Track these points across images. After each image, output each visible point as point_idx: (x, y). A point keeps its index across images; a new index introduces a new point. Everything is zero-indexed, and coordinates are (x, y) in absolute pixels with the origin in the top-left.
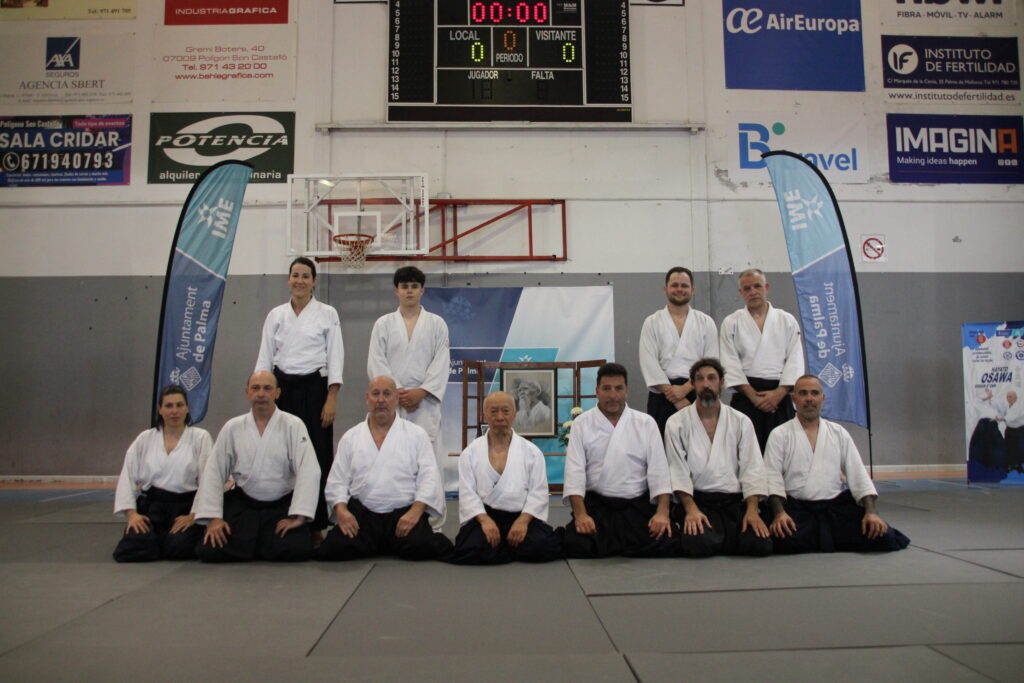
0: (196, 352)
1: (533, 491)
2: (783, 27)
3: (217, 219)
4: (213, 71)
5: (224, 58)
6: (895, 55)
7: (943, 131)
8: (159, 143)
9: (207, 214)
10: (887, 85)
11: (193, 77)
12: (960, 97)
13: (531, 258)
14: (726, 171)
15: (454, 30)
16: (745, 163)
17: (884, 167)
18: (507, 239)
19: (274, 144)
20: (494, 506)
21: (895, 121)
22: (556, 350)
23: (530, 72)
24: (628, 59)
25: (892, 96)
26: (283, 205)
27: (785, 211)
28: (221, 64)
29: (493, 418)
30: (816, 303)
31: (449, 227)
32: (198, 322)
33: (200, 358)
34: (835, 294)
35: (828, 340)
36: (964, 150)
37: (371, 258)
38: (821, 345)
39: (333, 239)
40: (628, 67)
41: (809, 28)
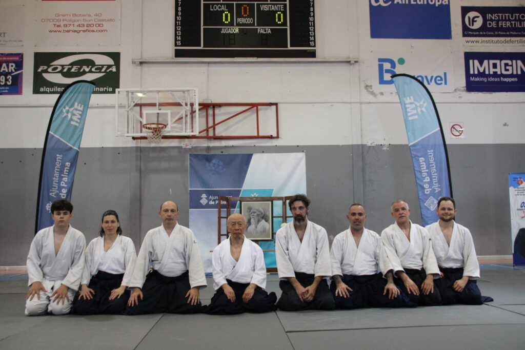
0: (62, 193)
1: (256, 271)
2: (404, 3)
3: (74, 115)
4: (71, 28)
5: (78, 21)
6: (469, 18)
7: (498, 62)
8: (40, 70)
9: (68, 112)
10: (464, 35)
11: (60, 31)
12: (506, 42)
13: (258, 137)
14: (371, 86)
15: (213, 5)
16: (382, 81)
17: (463, 83)
18: (244, 126)
19: (108, 71)
20: (233, 280)
21: (469, 56)
22: (272, 190)
23: (257, 29)
24: (314, 21)
25: (467, 42)
26: (113, 107)
27: (405, 109)
28: (76, 24)
29: (233, 228)
30: (423, 162)
31: (211, 119)
32: (62, 175)
33: (64, 196)
34: (434, 157)
35: (431, 183)
36: (510, 72)
37: (165, 137)
38: (426, 186)
39: (143, 126)
40: (314, 26)
41: (419, 3)
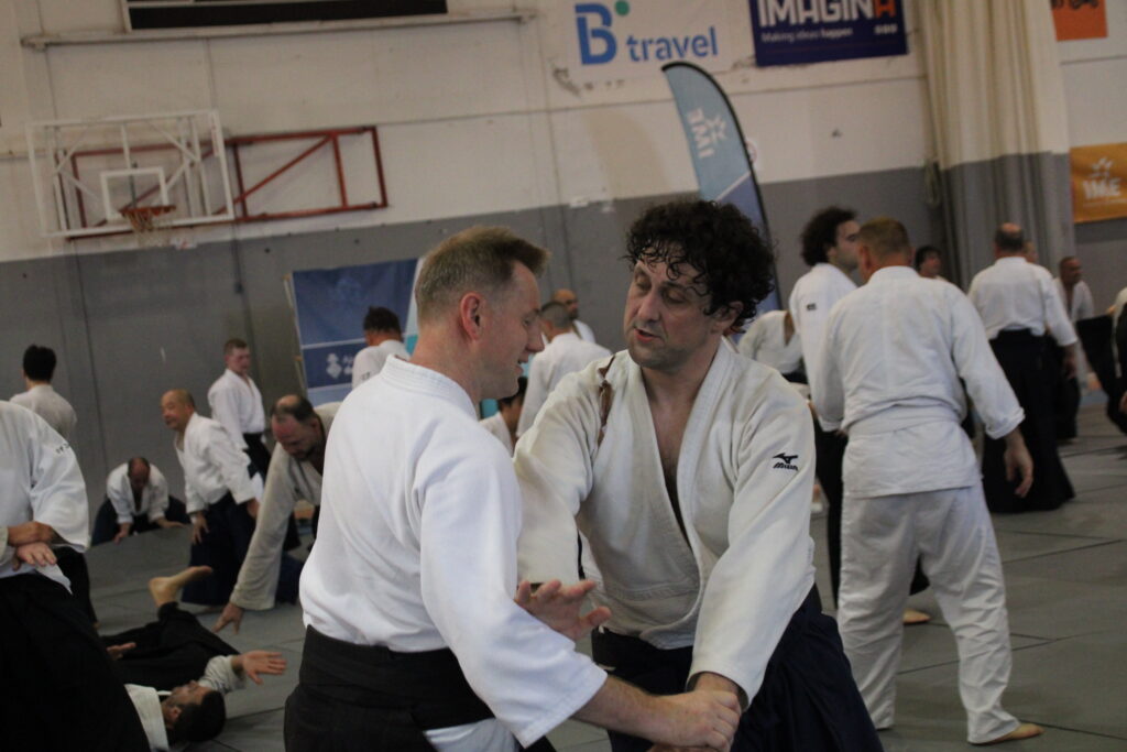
13: (345, 208)
14: (565, 71)
16: (588, 58)
17: (747, 48)
27: (691, 136)
